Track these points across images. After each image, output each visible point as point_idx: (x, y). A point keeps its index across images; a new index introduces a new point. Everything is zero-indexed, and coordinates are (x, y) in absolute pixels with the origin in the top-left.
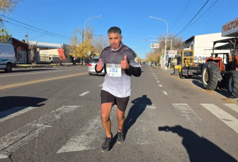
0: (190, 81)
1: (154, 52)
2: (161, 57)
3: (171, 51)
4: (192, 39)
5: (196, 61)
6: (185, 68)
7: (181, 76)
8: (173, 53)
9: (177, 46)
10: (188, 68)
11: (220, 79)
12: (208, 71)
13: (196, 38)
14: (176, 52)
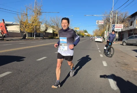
1: (99, 29)
3: (117, 25)
14: (123, 26)
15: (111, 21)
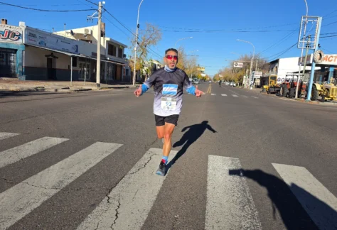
0: (275, 95)
2: (245, 77)
3: (256, 72)
4: (277, 61)
5: (278, 82)
6: (271, 87)
7: (269, 92)
8: (258, 75)
9: (262, 68)
10: (275, 87)
11: (288, 91)
12: (283, 89)
13: (281, 60)
14: (261, 73)
15: (251, 67)
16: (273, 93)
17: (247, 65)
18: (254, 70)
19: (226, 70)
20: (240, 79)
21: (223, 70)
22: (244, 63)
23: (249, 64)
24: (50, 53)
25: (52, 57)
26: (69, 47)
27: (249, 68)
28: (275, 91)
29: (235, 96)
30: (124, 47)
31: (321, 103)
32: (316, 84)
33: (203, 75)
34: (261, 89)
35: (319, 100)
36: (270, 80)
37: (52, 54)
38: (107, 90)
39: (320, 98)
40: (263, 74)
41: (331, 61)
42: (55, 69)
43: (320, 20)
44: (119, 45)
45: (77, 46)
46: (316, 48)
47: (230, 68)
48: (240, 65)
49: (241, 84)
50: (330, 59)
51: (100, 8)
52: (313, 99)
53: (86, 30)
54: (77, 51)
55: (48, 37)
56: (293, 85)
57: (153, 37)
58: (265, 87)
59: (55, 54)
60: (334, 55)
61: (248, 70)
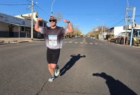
2: (99, 35)
5: (115, 37)
6: (112, 39)
7: (111, 41)
8: (105, 34)
9: (107, 31)
10: (113, 39)
12: (118, 40)
16: (113, 42)
17: (100, 30)
18: (103, 32)
19: (91, 32)
20: (98, 36)
21: (90, 32)
22: (99, 29)
23: (101, 29)
24: (10, 25)
25: (11, 27)
26: (20, 22)
27: (101, 31)
28: (114, 41)
29: (96, 44)
30: (46, 22)
31: (137, 47)
32: (134, 38)
33: (82, 34)
34: (107, 40)
35: (136, 45)
36: (111, 36)
37: (12, 25)
38: (36, 41)
39: (136, 44)
40: (107, 33)
41: (138, 28)
42: (13, 32)
43: (135, 9)
44: (44, 21)
45: (24, 22)
46: (133, 21)
47: (93, 31)
48: (97, 30)
49: (98, 38)
50: (138, 27)
51: (32, 4)
52: (132, 45)
53: (29, 15)
54: (24, 24)
55: (9, 18)
56: (122, 39)
57: (59, 18)
58: (109, 39)
59: (13, 25)
60: (139, 25)
61: (100, 32)
